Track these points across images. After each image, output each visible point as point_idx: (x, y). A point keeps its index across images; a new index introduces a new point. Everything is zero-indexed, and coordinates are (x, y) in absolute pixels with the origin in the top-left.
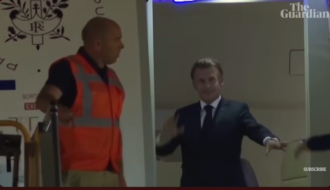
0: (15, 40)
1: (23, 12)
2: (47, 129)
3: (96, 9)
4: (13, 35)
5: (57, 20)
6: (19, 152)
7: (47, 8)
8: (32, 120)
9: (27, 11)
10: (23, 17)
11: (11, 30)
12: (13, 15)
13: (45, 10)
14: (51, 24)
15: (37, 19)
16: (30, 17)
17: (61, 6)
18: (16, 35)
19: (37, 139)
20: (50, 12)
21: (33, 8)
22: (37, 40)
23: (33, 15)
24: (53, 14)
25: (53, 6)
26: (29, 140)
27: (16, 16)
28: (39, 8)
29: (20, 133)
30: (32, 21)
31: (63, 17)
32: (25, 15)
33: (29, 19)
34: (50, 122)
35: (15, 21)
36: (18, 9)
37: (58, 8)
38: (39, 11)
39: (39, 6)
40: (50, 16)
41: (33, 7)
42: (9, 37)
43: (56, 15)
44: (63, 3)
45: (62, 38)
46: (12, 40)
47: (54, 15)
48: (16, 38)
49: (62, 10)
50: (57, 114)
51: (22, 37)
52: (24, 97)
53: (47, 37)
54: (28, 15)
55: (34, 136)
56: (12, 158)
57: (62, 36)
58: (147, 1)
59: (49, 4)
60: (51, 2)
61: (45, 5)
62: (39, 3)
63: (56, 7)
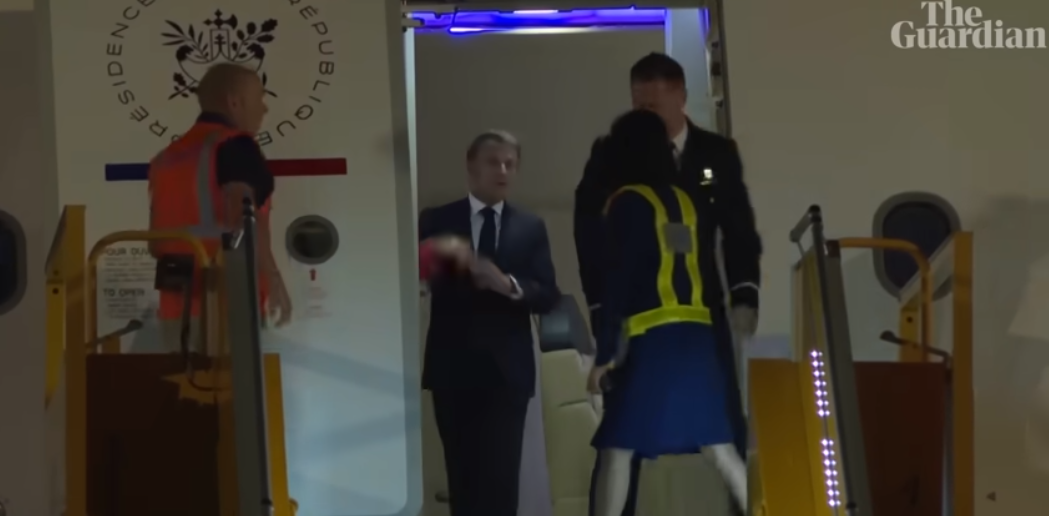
0: (185, 96)
1: (199, 50)
2: (237, 245)
3: (320, 45)
4: (181, 88)
5: (255, 62)
7: (239, 42)
9: (205, 47)
10: (198, 57)
11: (178, 78)
12: (182, 54)
13: (235, 46)
15: (221, 61)
16: (209, 58)
17: (262, 39)
18: (187, 88)
19: (220, 262)
20: (243, 49)
21: (216, 43)
23: (215, 54)
24: (248, 52)
25: (248, 39)
27: (188, 55)
28: (224, 43)
30: (213, 64)
31: (266, 58)
32: (202, 53)
33: (208, 61)
34: (242, 233)
35: (186, 64)
36: (189, 44)
37: (257, 42)
38: (225, 48)
39: (225, 40)
40: (243, 56)
41: (214, 40)
42: (174, 92)
43: (253, 53)
44: (264, 34)
46: (179, 97)
47: (250, 55)
48: (187, 92)
49: (264, 45)
50: (253, 219)
54: (207, 54)
57: (263, 89)
58: (405, 30)
59: (240, 35)
60: (245, 31)
61: (234, 38)
62: (224, 34)
63: (253, 41)
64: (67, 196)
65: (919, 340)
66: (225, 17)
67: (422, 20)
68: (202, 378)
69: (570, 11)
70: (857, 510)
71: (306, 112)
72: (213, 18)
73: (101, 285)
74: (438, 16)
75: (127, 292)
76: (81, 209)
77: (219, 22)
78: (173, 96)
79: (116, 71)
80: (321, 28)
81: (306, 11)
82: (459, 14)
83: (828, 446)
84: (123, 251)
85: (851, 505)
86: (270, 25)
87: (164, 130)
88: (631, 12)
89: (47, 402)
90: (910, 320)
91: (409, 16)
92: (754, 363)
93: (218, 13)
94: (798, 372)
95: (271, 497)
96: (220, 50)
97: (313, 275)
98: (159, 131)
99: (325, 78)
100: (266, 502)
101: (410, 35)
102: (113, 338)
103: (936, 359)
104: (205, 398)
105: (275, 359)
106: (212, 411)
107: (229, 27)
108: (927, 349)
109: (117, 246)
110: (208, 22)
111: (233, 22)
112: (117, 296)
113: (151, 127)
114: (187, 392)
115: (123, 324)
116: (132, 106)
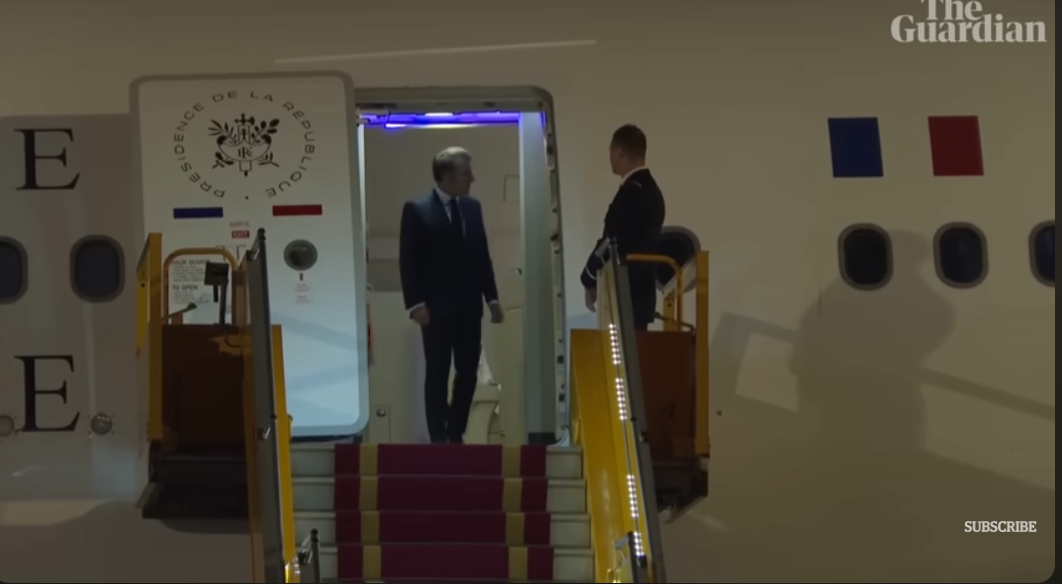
0: (223, 166)
1: (231, 138)
2: (255, 257)
3: (306, 136)
4: (220, 161)
5: (266, 146)
6: (227, 282)
7: (256, 133)
8: (240, 249)
9: (235, 136)
10: (231, 143)
11: (219, 156)
12: (221, 141)
13: (253, 136)
14: (259, 150)
15: (245, 145)
16: (237, 143)
17: (270, 131)
18: (224, 161)
19: (245, 268)
20: (258, 138)
21: (241, 134)
22: (246, 166)
23: (241, 141)
24: (261, 139)
25: (262, 131)
26: (236, 269)
27: (224, 141)
28: (247, 134)
29: (228, 261)
30: (240, 147)
31: (272, 143)
32: (233, 140)
33: (237, 145)
34: (258, 250)
35: (223, 146)
36: (225, 134)
37: (267, 133)
38: (247, 136)
39: (247, 132)
40: (258, 141)
41: (241, 131)
42: (216, 164)
43: (265, 140)
44: (271, 128)
45: (271, 165)
46: (219, 166)
47: (262, 141)
48: (224, 164)
49: (271, 135)
51: (230, 163)
52: (232, 225)
53: (255, 163)
54: (236, 141)
55: (241, 264)
56: (219, 287)
57: (271, 162)
58: (358, 125)
59: (257, 129)
60: (259, 127)
61: (253, 130)
62: (247, 128)
63: (264, 132)
64: (149, 228)
65: (676, 318)
66: (247, 117)
67: (369, 120)
68: (233, 339)
69: (460, 113)
70: (637, 422)
71: (297, 176)
72: (240, 118)
73: (171, 283)
74: (379, 117)
75: (185, 287)
76: (159, 236)
77: (243, 121)
78: (214, 167)
79: (179, 150)
80: (307, 124)
81: (297, 114)
82: (392, 116)
83: (619, 383)
84: (184, 262)
85: (633, 419)
86: (275, 123)
87: (210, 187)
88: (498, 115)
89: (138, 352)
90: (669, 305)
91: (361, 117)
92: (574, 332)
93: (243, 115)
94: (600, 336)
95: (276, 413)
96: (244, 138)
97: (301, 277)
98: (206, 188)
99: (309, 155)
100: (273, 417)
101: (361, 129)
102: (178, 315)
103: (686, 329)
104: (235, 352)
105: (278, 328)
106: (239, 360)
107: (250, 124)
108: (681, 323)
109: (179, 258)
110: (237, 121)
111: (252, 121)
112: (180, 290)
113: (201, 186)
114: (224, 348)
115: (185, 306)
116: (190, 173)
